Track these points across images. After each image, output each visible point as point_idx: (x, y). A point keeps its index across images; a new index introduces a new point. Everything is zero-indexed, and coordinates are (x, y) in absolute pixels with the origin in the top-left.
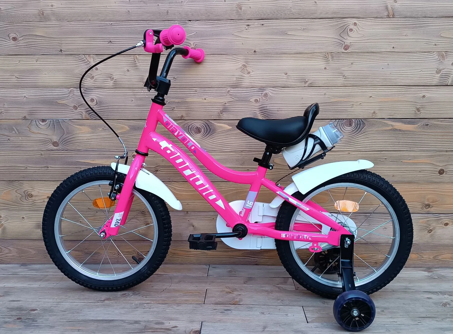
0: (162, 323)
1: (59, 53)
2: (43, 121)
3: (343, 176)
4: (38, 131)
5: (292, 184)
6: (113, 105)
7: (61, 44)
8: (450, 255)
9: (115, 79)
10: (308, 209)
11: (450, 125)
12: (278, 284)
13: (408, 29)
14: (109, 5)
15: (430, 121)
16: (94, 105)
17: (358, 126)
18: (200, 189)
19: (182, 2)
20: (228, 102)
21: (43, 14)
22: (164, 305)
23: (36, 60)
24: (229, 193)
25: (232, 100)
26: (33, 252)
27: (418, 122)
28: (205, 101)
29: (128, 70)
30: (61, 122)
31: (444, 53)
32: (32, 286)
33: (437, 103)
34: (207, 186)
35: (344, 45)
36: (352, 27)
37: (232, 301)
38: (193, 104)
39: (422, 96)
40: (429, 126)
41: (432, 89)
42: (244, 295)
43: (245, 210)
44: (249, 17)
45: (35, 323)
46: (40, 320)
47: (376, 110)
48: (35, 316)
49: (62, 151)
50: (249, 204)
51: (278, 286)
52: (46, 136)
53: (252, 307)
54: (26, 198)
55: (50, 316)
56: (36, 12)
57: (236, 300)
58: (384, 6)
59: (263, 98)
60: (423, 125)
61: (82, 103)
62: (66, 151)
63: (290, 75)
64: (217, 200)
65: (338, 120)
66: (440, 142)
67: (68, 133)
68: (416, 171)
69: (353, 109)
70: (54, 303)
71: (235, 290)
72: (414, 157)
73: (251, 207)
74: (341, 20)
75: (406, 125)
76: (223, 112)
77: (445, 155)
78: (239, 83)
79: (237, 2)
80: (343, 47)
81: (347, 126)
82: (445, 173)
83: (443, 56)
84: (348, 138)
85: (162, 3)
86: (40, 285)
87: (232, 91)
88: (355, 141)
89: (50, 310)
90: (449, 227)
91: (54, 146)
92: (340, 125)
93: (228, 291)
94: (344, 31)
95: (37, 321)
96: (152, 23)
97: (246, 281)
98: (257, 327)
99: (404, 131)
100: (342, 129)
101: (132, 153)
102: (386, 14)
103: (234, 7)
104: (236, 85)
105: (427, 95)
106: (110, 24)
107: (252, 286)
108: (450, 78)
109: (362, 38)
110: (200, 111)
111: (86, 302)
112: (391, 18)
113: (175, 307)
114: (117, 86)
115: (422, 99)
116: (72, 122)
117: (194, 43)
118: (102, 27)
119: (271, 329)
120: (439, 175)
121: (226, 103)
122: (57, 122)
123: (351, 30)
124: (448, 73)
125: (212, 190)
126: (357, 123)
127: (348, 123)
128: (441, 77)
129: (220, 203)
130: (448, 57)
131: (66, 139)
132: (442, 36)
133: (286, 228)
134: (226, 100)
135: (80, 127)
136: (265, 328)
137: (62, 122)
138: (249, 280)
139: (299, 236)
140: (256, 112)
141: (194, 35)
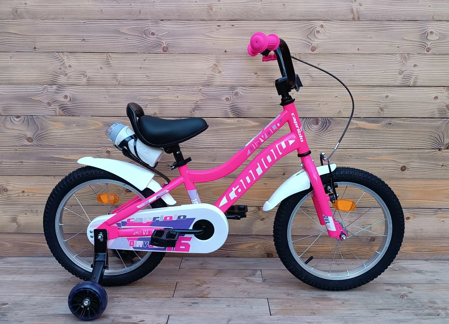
0: (130, 317)
1: (33, 50)
2: (17, 117)
4: (12, 127)
6: (87, 101)
7: (35, 42)
8: (411, 248)
9: (88, 76)
11: (411, 124)
13: (373, 32)
14: (82, 4)
15: (393, 120)
16: (68, 102)
17: (324, 124)
19: (154, 2)
20: (199, 100)
21: (17, 12)
22: (134, 299)
23: (10, 57)
24: (201, 188)
25: (204, 98)
26: (9, 245)
27: (381, 121)
28: (178, 99)
29: (101, 68)
30: (35, 118)
31: (406, 55)
32: (6, 279)
33: (399, 103)
35: (311, 46)
36: (318, 29)
37: (200, 294)
38: (166, 102)
39: (385, 96)
40: (391, 125)
41: (395, 90)
42: (212, 288)
44: (219, 18)
45: (4, 318)
46: (10, 315)
47: (342, 109)
48: (6, 310)
49: (37, 147)
51: (246, 278)
52: (20, 132)
53: (219, 300)
54: (2, 193)
55: (21, 310)
56: (10, 10)
57: (205, 293)
58: (349, 9)
59: (234, 97)
60: (387, 124)
61: (56, 100)
62: (40, 146)
63: (259, 74)
65: (305, 119)
66: (402, 140)
67: (42, 129)
68: (379, 167)
69: (319, 108)
70: (26, 297)
71: (205, 282)
72: (378, 155)
74: (308, 22)
75: (370, 124)
76: (195, 109)
77: (407, 152)
78: (211, 82)
79: (208, 3)
80: (310, 48)
81: (314, 125)
82: (407, 170)
83: (405, 58)
84: (315, 136)
85: (134, 3)
86: (13, 279)
87: (204, 89)
88: (321, 139)
89: (21, 304)
90: (410, 221)
91: (29, 142)
92: (308, 123)
93: (197, 284)
94: (312, 33)
95: (6, 316)
96: (125, 22)
97: (216, 273)
98: (221, 320)
99: (368, 130)
100: (310, 127)
101: (105, 149)
102: (351, 17)
103: (205, 8)
104: (208, 83)
105: (390, 95)
106: (83, 23)
107: (222, 279)
108: (412, 79)
109: (329, 40)
110: (173, 108)
111: (57, 296)
112: (357, 21)
113: (144, 300)
114: (90, 83)
115: (385, 99)
116: (46, 118)
117: (166, 42)
118: (76, 25)
119: (235, 322)
120: (401, 171)
121: (197, 101)
122: (31, 118)
123: (318, 32)
124: (410, 74)
126: (323, 122)
127: (315, 122)
128: (404, 78)
130: (410, 59)
131: (40, 135)
132: (404, 39)
134: (198, 99)
135: (54, 123)
136: (230, 321)
137: (37, 118)
138: (220, 272)
140: (227, 110)
141: (166, 34)
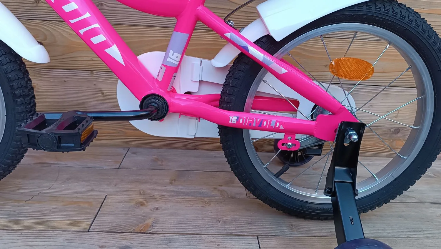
3: (356, 8)
5: (258, 20)
10: (284, 71)
12: (221, 186)
18: (72, 21)
34: (87, 15)
37: (140, 225)
42: (163, 210)
43: (164, 69)
50: (173, 58)
51: (221, 188)
57: (149, 221)
64: (109, 46)
71: (153, 198)
73: (177, 63)
93: (139, 201)
97: (174, 178)
107: (182, 189)
125: (97, 25)
129: (114, 52)
133: (239, 108)
138: (180, 176)
139: (262, 122)
